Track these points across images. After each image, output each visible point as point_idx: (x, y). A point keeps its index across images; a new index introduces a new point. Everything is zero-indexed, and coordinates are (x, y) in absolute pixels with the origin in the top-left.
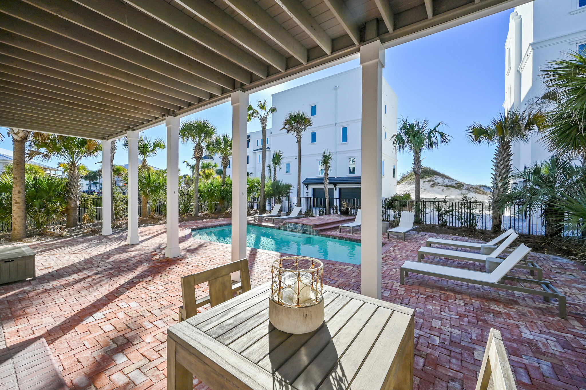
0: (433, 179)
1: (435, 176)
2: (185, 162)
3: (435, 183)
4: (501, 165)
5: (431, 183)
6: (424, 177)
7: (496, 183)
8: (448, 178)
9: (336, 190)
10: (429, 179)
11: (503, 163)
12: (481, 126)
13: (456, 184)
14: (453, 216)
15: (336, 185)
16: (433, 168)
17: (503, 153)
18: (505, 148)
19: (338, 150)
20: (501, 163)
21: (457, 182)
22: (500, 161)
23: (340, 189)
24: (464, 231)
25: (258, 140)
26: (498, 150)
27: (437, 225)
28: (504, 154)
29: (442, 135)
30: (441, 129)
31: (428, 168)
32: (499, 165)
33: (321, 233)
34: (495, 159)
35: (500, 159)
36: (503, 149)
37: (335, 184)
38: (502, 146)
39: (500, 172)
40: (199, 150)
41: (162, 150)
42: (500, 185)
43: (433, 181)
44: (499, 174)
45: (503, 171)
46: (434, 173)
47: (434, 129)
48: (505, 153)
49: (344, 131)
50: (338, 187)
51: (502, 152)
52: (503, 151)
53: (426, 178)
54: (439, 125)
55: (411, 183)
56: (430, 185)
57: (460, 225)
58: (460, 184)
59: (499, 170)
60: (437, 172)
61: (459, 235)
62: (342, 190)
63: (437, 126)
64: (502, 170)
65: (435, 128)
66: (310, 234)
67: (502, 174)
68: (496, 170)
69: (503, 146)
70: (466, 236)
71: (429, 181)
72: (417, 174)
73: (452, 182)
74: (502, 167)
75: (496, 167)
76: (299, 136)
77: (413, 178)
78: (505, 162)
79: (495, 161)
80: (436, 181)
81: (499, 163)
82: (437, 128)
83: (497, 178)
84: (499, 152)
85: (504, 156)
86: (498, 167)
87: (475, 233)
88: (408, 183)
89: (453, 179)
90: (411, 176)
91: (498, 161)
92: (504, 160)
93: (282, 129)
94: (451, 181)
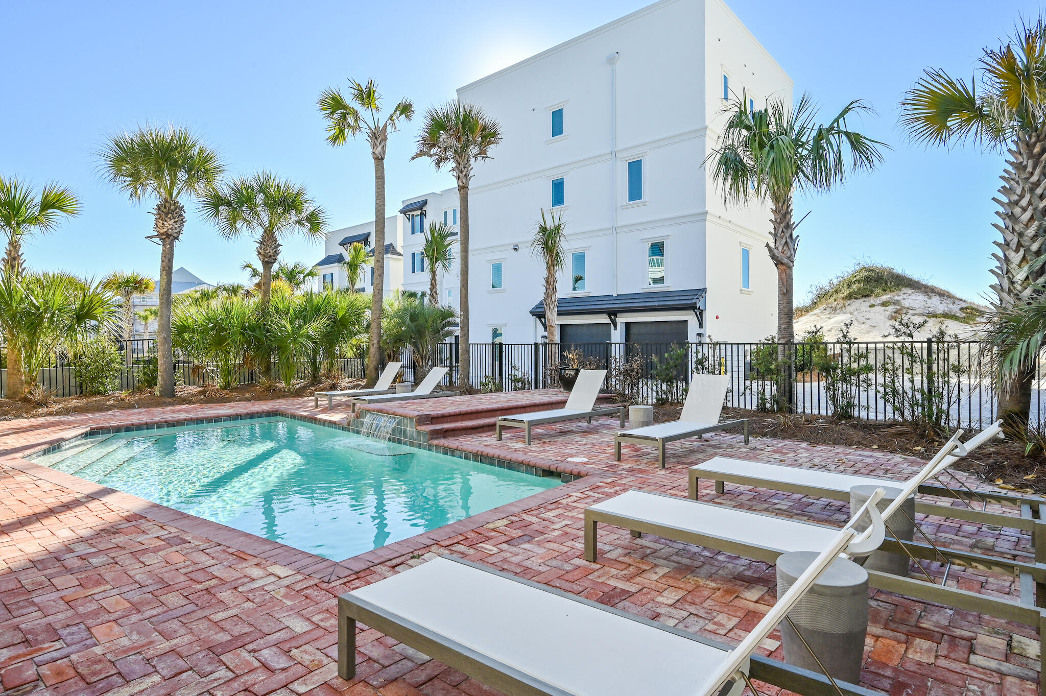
0: (897, 298)
1: (905, 290)
2: (247, 266)
3: (902, 308)
4: (1024, 210)
5: (891, 308)
6: (872, 292)
7: (1008, 271)
8: (942, 294)
9: (615, 326)
10: (885, 298)
11: (1030, 203)
12: (951, 83)
13: (961, 309)
14: (868, 385)
15: (616, 315)
16: (898, 270)
17: (1029, 169)
18: (1037, 150)
19: (620, 223)
20: (1024, 203)
21: (964, 305)
22: (1022, 197)
23: (628, 325)
24: (901, 434)
25: (445, 213)
26: (1012, 159)
27: (822, 417)
28: (1032, 174)
29: (856, 141)
30: (852, 124)
31: (884, 270)
32: (1017, 210)
33: (435, 442)
34: (1004, 191)
35: (1019, 191)
36: (1031, 156)
37: (613, 313)
38: (1027, 144)
39: (1021, 235)
40: (167, 214)
41: (70, 218)
42: (1020, 276)
43: (897, 303)
44: (1015, 240)
45: (1031, 231)
46: (901, 282)
47: (832, 128)
48: (1034, 168)
49: (635, 169)
50: (622, 319)
51: (1025, 167)
52: (1030, 163)
53: (877, 296)
54: (847, 110)
55: (835, 309)
56: (888, 313)
57: (890, 415)
58: (972, 309)
59: (1017, 228)
60: (910, 280)
61: (881, 448)
62: (634, 330)
63: (842, 115)
64: (1027, 226)
65: (837, 120)
66: (412, 445)
67: (1026, 241)
68: (1007, 228)
69: (1030, 146)
70: (904, 450)
71: (884, 304)
72: (782, 264)
73: (951, 306)
74: (1026, 216)
75: (1007, 220)
76: (461, 172)
77: (842, 295)
78: (1036, 201)
79: (1005, 200)
80: (906, 303)
81: (1016, 203)
82: (841, 120)
83: (1011, 254)
84: (1020, 167)
85: (1035, 178)
86: (1012, 217)
87: (933, 441)
88: (828, 310)
89: (953, 297)
90: (836, 292)
91: (1016, 198)
92: (1032, 190)
93: (418, 155)
94: (949, 301)
